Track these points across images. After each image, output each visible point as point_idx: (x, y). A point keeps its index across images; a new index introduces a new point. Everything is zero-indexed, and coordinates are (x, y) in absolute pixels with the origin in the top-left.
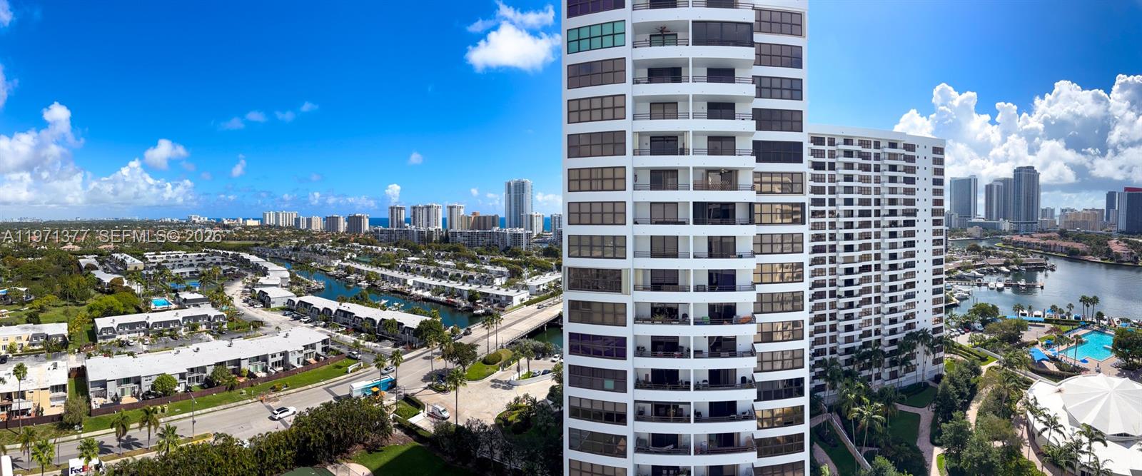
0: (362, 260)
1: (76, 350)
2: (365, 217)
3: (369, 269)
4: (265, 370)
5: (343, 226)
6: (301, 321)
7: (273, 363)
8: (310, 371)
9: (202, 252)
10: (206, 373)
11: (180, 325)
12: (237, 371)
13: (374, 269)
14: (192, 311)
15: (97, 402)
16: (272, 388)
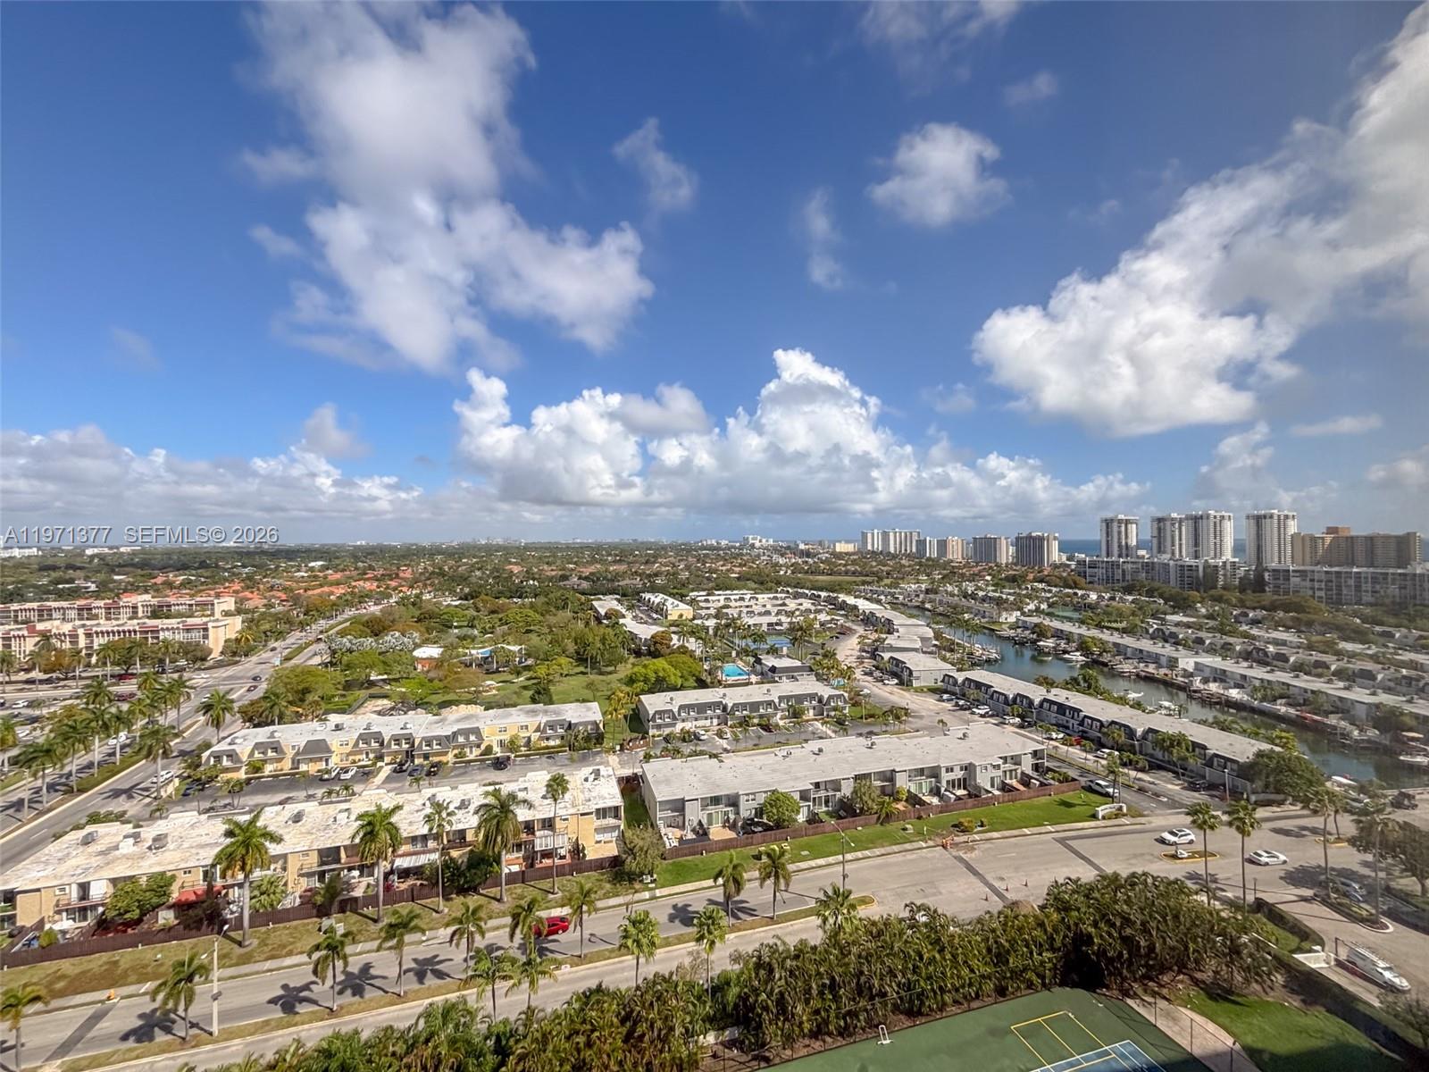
0: (1061, 614)
1: (618, 748)
2: (1051, 537)
3: (1083, 631)
4: (936, 792)
5: (1006, 554)
6: (973, 713)
7: (948, 782)
8: (1018, 803)
9: (777, 592)
10: (840, 791)
11: (776, 708)
12: (888, 790)
13: (1094, 633)
14: (786, 687)
15: (671, 837)
16: (954, 826)
